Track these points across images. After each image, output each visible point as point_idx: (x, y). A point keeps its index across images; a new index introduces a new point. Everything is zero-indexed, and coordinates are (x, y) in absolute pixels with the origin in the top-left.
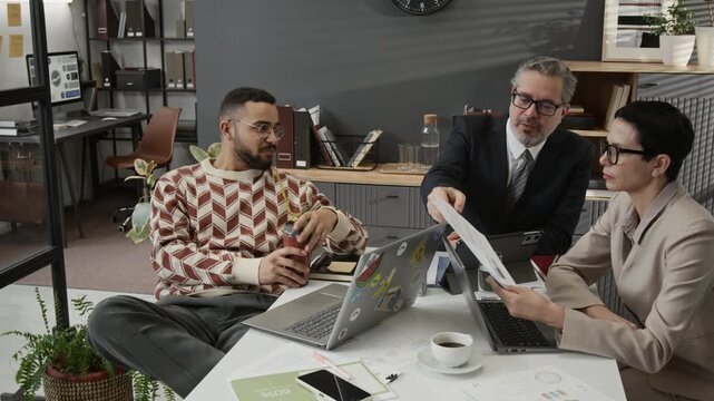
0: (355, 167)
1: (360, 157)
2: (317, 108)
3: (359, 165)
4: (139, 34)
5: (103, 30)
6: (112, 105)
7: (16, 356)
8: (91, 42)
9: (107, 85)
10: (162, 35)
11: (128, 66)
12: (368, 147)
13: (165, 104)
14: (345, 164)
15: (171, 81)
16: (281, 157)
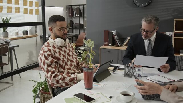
0: (124, 46)
1: (125, 44)
2: (115, 31)
3: (125, 46)
4: (78, 16)
5: (71, 15)
6: (72, 32)
7: (33, 86)
8: (68, 18)
9: (71, 27)
10: (84, 16)
11: (76, 23)
12: (127, 41)
13: (84, 32)
14: (121, 45)
15: (85, 27)
16: (105, 43)
